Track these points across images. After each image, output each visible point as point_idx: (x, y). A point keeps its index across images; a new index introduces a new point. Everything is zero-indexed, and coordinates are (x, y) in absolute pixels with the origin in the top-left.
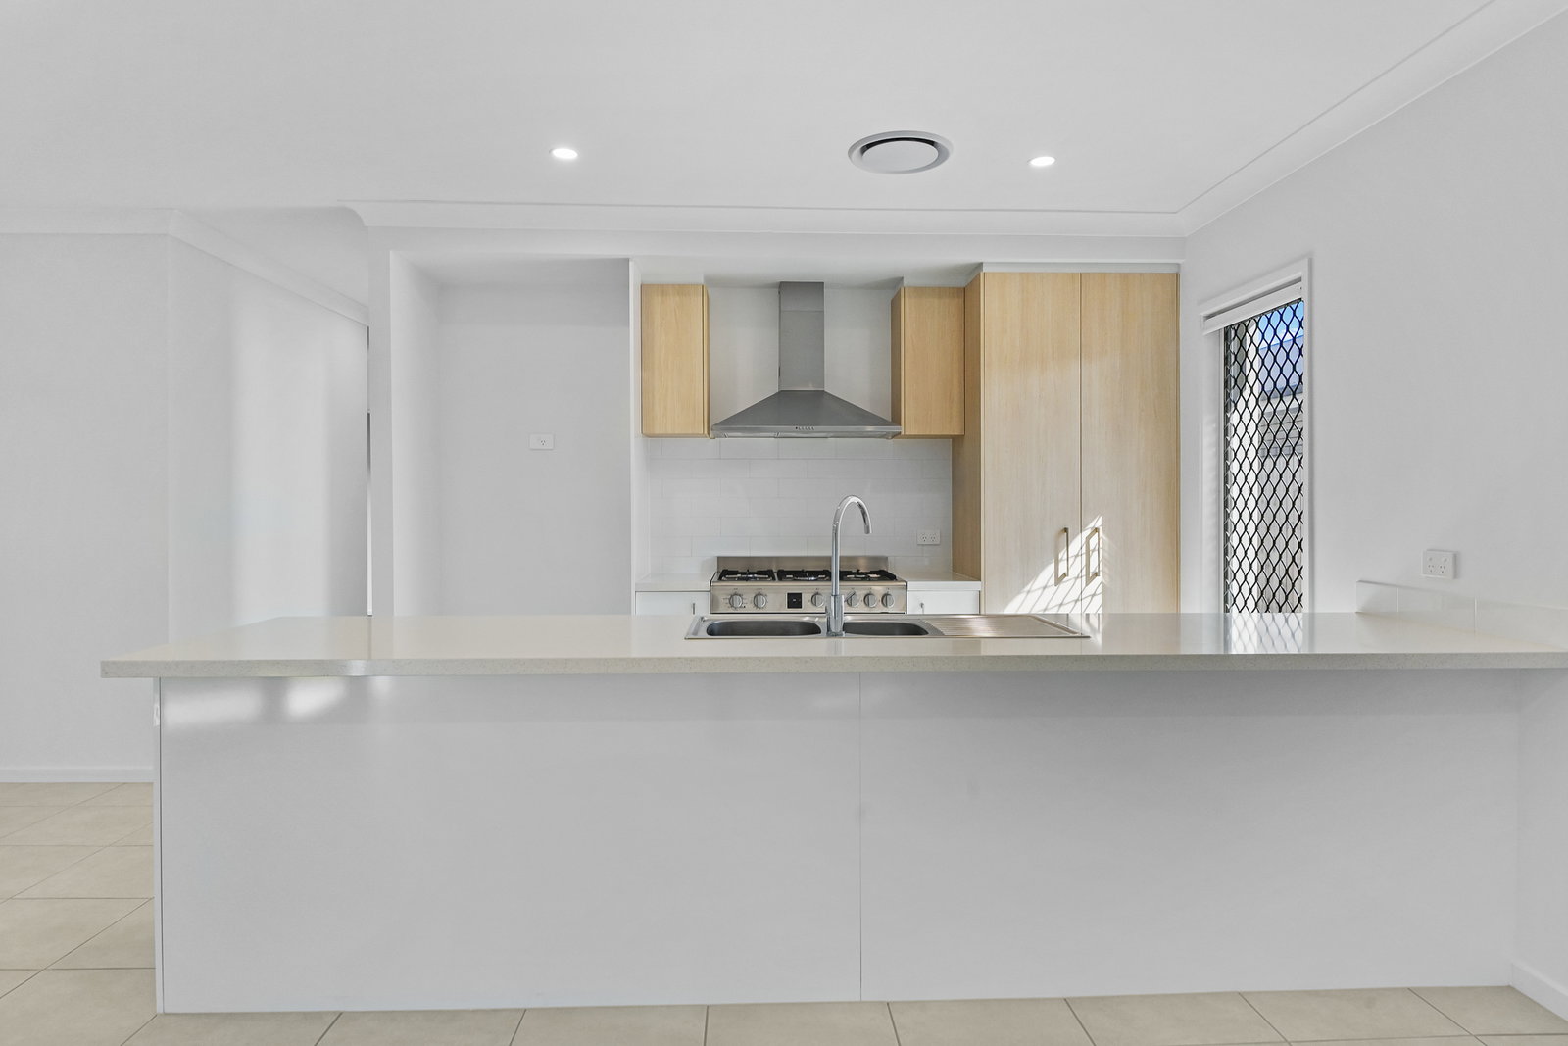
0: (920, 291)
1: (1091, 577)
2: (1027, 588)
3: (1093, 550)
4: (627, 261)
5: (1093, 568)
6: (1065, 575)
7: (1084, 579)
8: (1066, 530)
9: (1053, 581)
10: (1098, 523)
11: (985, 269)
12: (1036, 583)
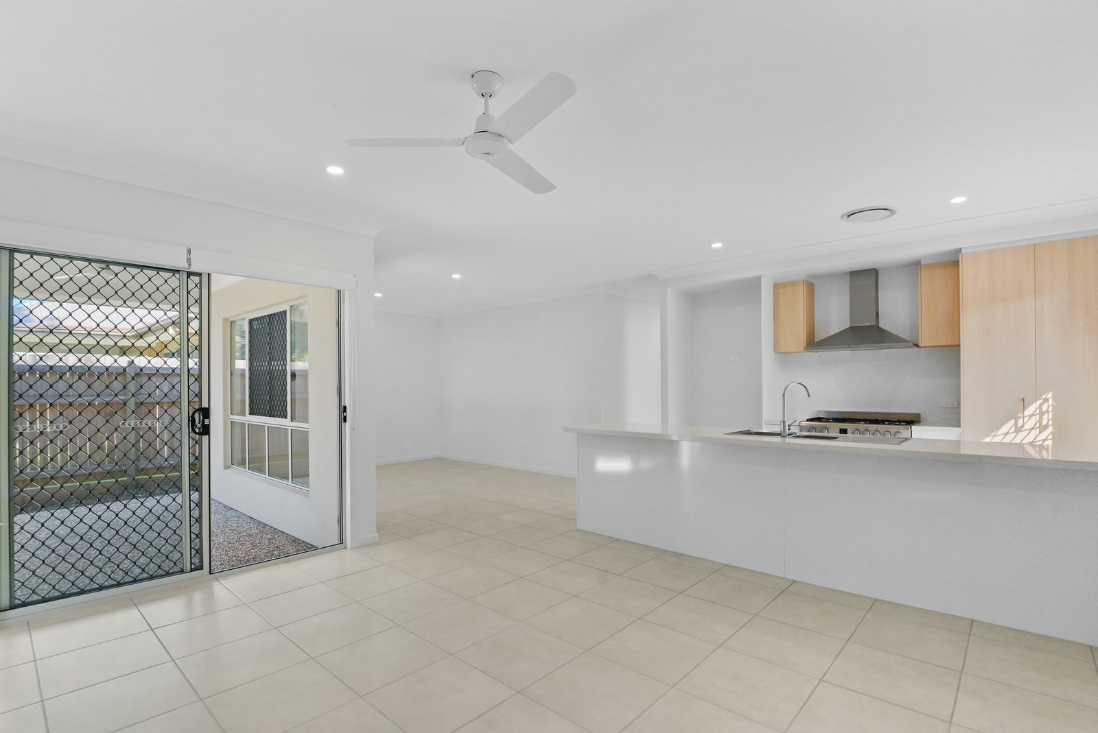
0: (931, 266)
1: (1043, 428)
2: (994, 433)
3: (1045, 412)
4: (759, 278)
5: (1045, 422)
6: (1023, 426)
7: (1038, 429)
8: (1023, 399)
9: (1013, 430)
10: (1050, 395)
11: (963, 251)
12: (1001, 430)
